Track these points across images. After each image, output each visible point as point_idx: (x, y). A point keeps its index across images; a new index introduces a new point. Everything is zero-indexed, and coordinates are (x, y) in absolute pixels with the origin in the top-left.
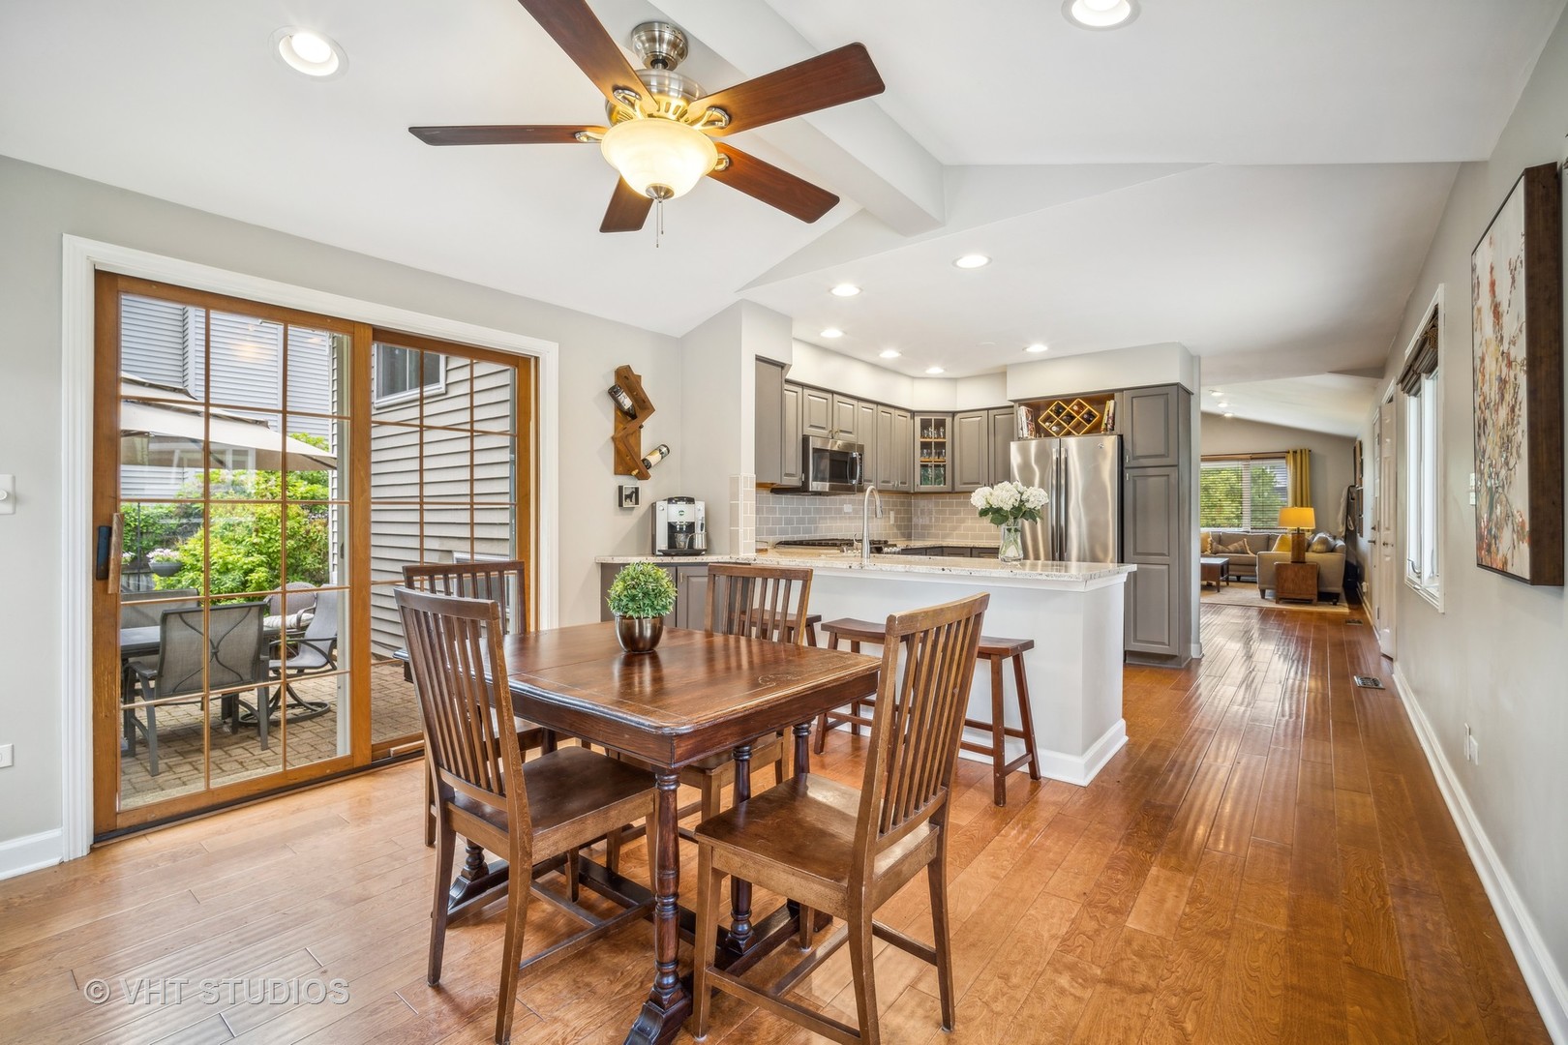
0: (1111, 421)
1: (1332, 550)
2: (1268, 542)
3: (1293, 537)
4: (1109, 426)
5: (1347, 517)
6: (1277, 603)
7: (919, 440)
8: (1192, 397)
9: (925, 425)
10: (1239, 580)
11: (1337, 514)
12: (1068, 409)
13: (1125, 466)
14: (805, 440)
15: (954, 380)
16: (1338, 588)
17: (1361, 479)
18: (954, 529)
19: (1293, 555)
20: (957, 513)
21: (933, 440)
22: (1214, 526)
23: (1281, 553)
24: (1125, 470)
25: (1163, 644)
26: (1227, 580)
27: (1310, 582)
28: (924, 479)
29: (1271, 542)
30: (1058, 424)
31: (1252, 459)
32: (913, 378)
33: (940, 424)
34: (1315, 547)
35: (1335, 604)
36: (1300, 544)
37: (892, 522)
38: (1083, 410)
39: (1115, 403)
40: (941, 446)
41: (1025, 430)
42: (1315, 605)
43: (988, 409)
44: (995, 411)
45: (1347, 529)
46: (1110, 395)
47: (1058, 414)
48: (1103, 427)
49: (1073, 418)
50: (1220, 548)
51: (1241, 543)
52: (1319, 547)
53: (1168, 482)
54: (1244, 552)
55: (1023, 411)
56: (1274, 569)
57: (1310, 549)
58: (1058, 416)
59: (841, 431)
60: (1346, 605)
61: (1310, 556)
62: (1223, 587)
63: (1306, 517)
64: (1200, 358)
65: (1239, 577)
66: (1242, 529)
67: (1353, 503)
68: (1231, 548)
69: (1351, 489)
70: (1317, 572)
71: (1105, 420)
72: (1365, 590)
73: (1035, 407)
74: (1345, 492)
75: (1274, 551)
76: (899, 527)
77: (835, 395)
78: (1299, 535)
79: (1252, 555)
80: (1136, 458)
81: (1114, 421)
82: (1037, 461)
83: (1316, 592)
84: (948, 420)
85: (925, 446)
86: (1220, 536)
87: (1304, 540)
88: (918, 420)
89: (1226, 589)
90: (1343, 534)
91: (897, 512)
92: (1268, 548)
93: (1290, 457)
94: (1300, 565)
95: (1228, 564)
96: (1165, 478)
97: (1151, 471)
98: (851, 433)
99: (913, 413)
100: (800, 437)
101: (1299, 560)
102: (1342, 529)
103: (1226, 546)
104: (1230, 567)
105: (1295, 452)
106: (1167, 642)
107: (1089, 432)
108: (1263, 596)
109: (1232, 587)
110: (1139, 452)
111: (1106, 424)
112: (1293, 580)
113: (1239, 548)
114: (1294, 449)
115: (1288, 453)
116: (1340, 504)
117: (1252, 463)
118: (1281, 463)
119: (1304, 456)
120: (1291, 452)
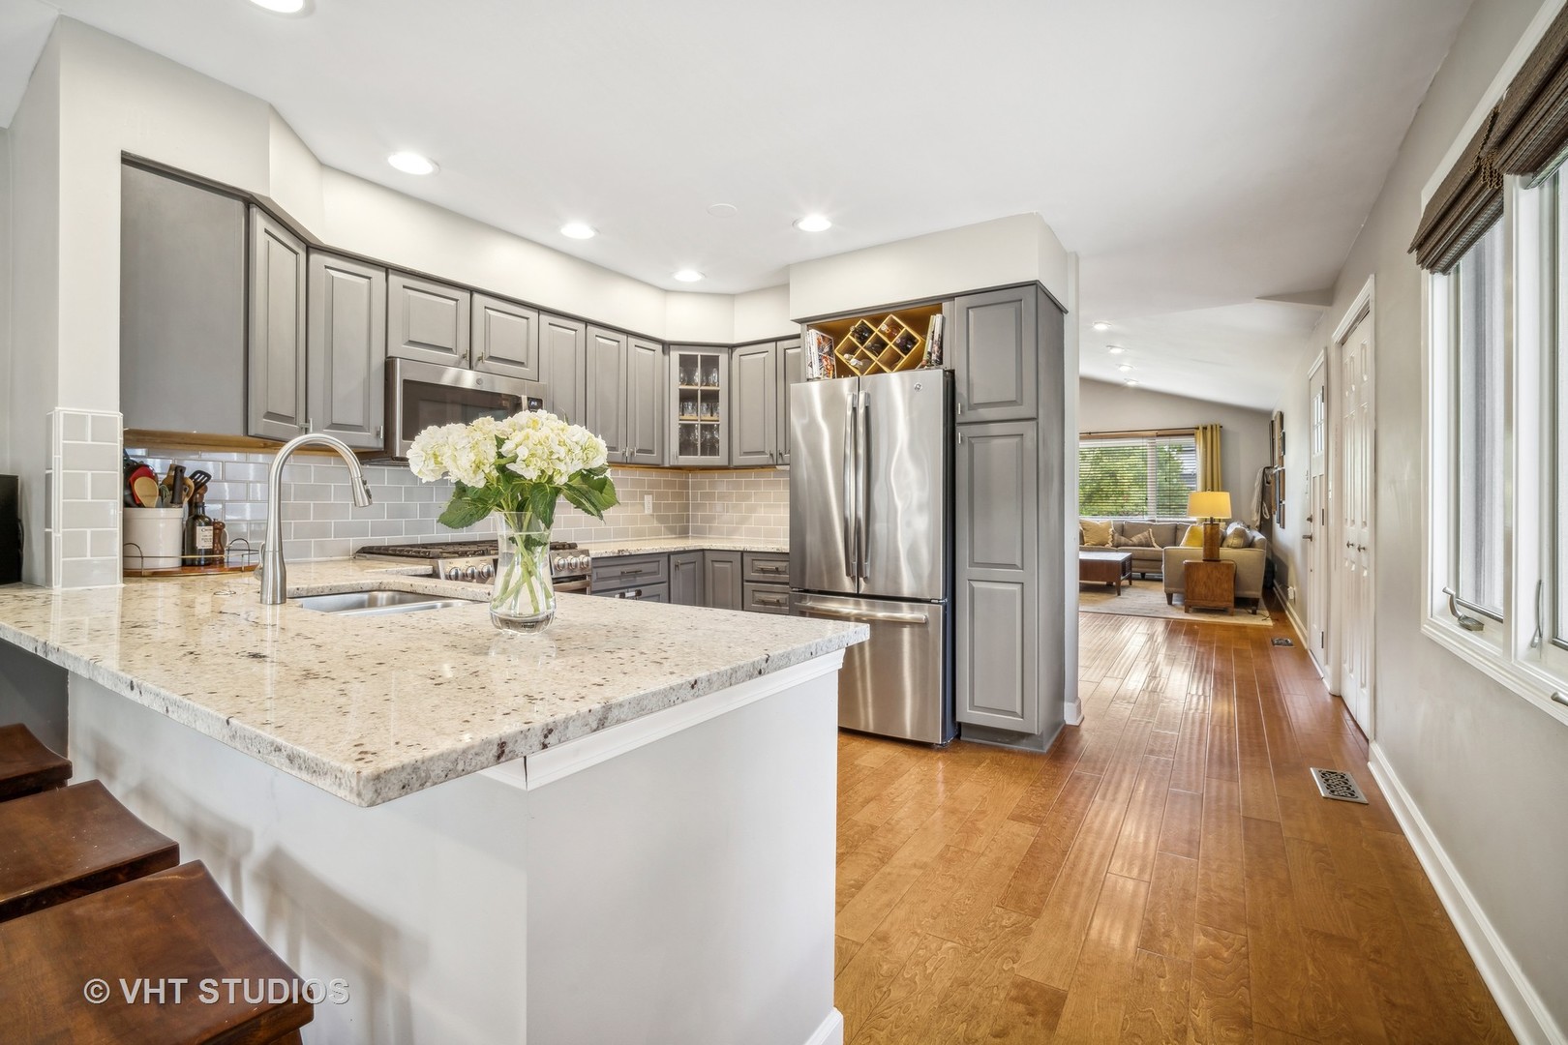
0: (936, 348)
1: (1250, 544)
2: (1175, 533)
3: (1205, 529)
4: (934, 357)
5: (1262, 504)
6: (1187, 611)
7: (676, 386)
8: (1066, 317)
9: (687, 363)
10: (1143, 578)
11: (1251, 500)
12: (876, 331)
13: (959, 419)
14: (389, 365)
15: (731, 297)
16: (1256, 592)
17: (1281, 458)
18: (743, 521)
19: (1205, 550)
20: (747, 497)
21: (699, 388)
22: (1118, 513)
23: (1190, 548)
24: (958, 428)
25: (1013, 713)
26: (1130, 579)
27: (1225, 586)
28: (686, 447)
29: (1179, 533)
30: (863, 357)
31: (1158, 436)
32: (666, 291)
33: (711, 363)
34: (1231, 541)
35: (1254, 613)
36: (1213, 537)
37: (648, 510)
38: (898, 332)
39: (944, 319)
40: (711, 398)
41: (816, 366)
42: (1232, 615)
43: (776, 340)
44: (786, 344)
45: (1262, 518)
46: (935, 305)
47: (862, 340)
48: (925, 357)
49: (884, 345)
50: (1123, 539)
51: (1146, 533)
52: (1236, 541)
53: (1021, 447)
54: (1149, 545)
55: (813, 336)
56: (1183, 568)
57: (1225, 544)
58: (862, 343)
59: (492, 358)
60: (1267, 613)
61: (1225, 552)
62: (1125, 587)
63: (1219, 504)
64: (1077, 259)
65: (1143, 575)
66: (1146, 518)
67: (1271, 489)
68: (1135, 539)
69: (1267, 471)
70: (1234, 574)
71: (928, 348)
72: (1291, 596)
73: (832, 329)
74: (1259, 475)
75: (1183, 546)
76: (661, 519)
77: (476, 296)
78: (1212, 525)
79: (1158, 548)
80: (974, 407)
81: (941, 347)
82: (826, 414)
83: (1232, 598)
84: (723, 358)
85: (686, 397)
86: (1123, 526)
87: (1217, 532)
88: (675, 355)
89: (1128, 590)
90: (1258, 523)
91: (659, 496)
92: (1175, 542)
93: (1199, 434)
94: (1214, 563)
95: (1130, 559)
96: (1016, 440)
97: (995, 429)
98: (521, 364)
99: (667, 346)
100: (378, 360)
101: (1211, 557)
102: (1256, 518)
103: (1129, 538)
104: (1134, 562)
105: (1205, 428)
106: (1018, 710)
107: (905, 368)
108: (1170, 602)
109: (1136, 587)
110: (977, 398)
111: (930, 354)
112: (1205, 583)
113: (1143, 540)
114: (1204, 425)
115: (1198, 428)
116: (1254, 489)
117: (1159, 441)
118: (1190, 440)
119: (1214, 432)
120: (1201, 428)
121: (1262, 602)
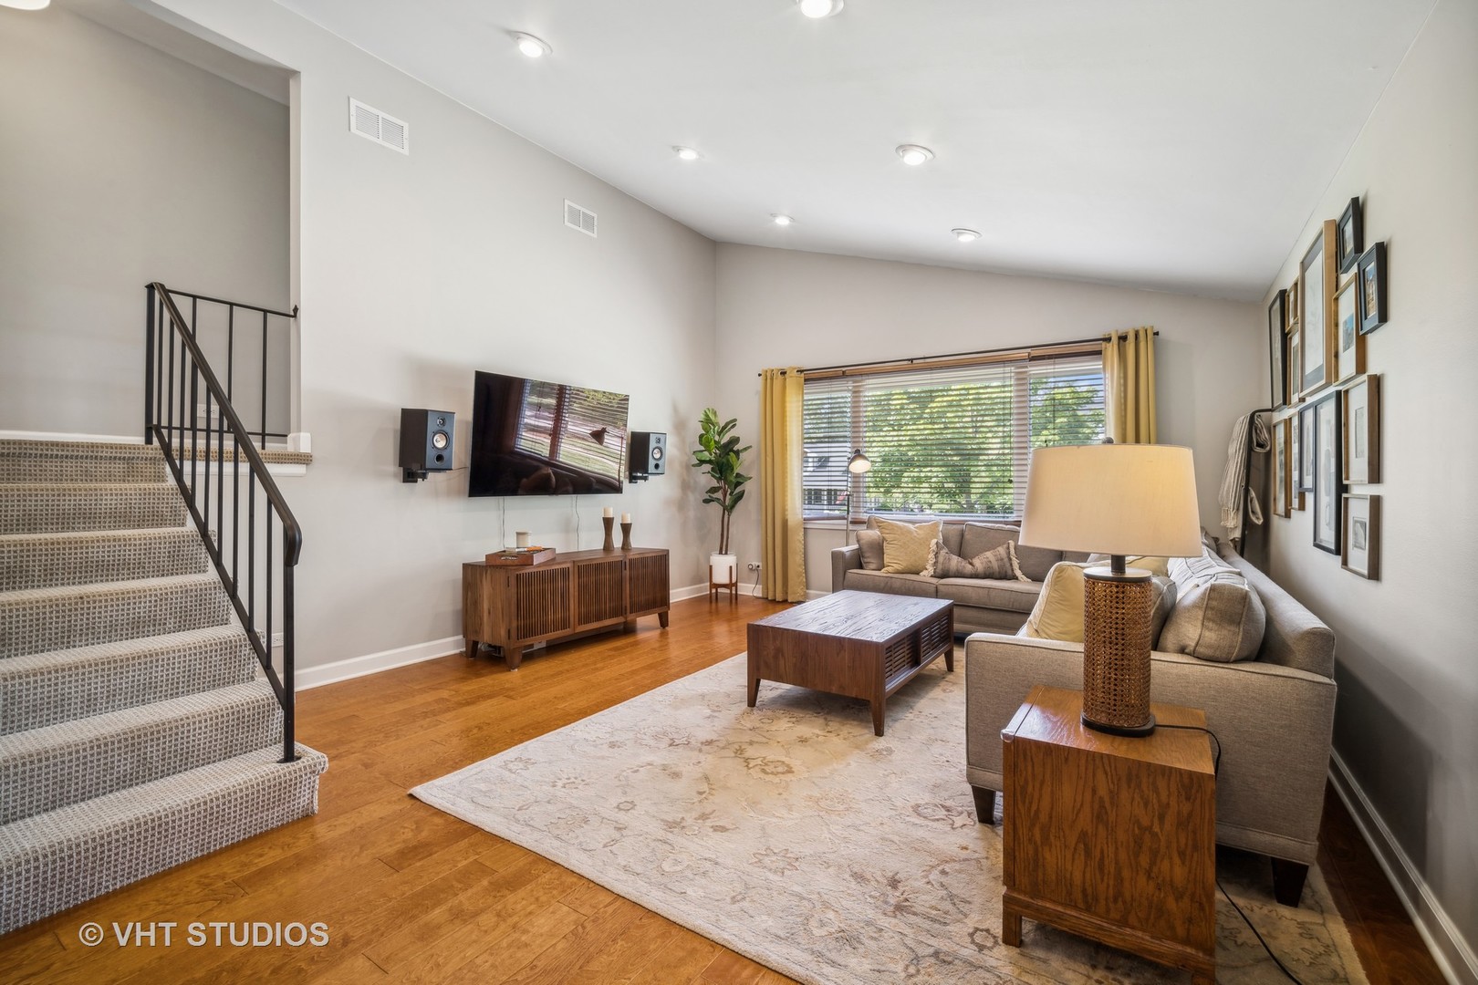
5: (1247, 492)
31: (1033, 359)
45: (1247, 523)
50: (955, 562)
51: (1001, 550)
54: (1006, 576)
68: (979, 563)
69: (1260, 419)
74: (1240, 430)
86: (960, 533)
90: (1237, 534)
93: (1111, 350)
102: (1233, 523)
103: (970, 555)
105: (1123, 338)
112: (1083, 836)
113: (995, 565)
114: (1122, 331)
115: (1108, 340)
116: (1226, 459)
117: (1036, 370)
118: (1093, 364)
119: (1142, 345)
120: (1115, 340)
121: (1317, 880)
